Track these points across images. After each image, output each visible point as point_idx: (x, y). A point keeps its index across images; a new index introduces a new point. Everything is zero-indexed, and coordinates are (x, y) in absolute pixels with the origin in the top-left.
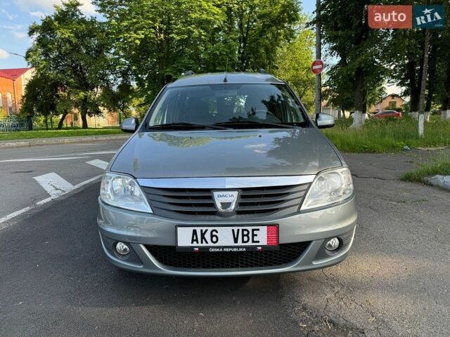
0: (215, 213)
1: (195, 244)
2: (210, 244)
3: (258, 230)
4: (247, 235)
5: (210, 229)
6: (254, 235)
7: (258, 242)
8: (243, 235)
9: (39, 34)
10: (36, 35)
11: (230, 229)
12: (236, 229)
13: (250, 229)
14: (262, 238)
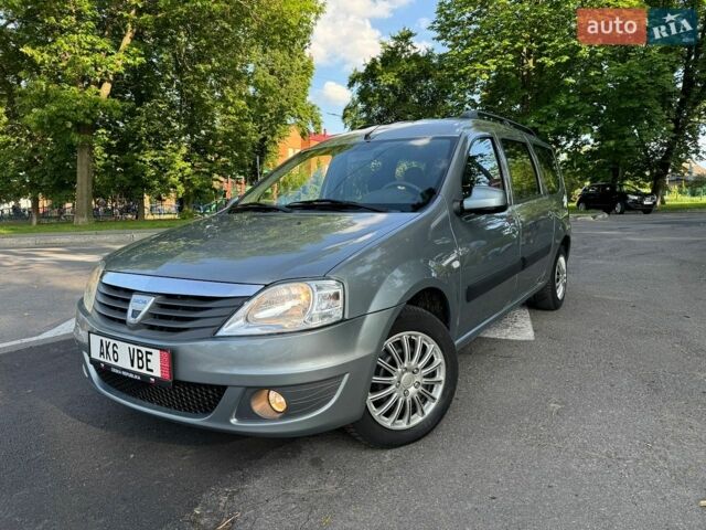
0: (123, 322)
1: (102, 359)
2: (113, 362)
3: (151, 353)
4: (141, 358)
5: (113, 342)
6: (148, 361)
7: (152, 371)
8: (139, 358)
9: (360, 85)
10: (358, 86)
11: (128, 345)
12: (132, 346)
13: (144, 349)
14: (156, 367)
